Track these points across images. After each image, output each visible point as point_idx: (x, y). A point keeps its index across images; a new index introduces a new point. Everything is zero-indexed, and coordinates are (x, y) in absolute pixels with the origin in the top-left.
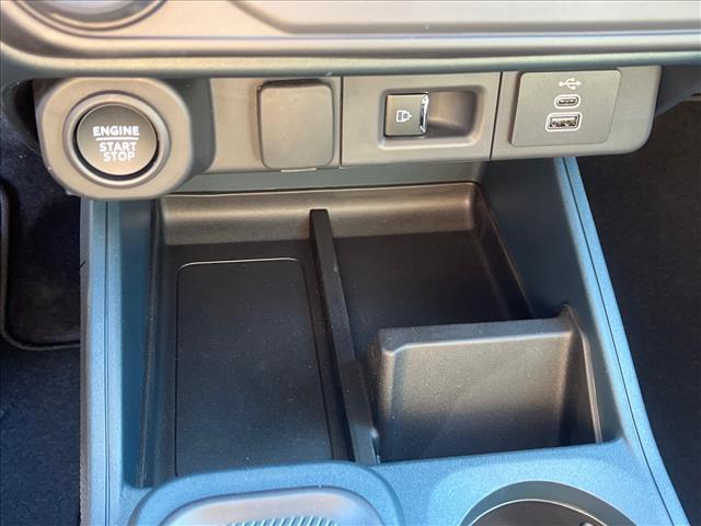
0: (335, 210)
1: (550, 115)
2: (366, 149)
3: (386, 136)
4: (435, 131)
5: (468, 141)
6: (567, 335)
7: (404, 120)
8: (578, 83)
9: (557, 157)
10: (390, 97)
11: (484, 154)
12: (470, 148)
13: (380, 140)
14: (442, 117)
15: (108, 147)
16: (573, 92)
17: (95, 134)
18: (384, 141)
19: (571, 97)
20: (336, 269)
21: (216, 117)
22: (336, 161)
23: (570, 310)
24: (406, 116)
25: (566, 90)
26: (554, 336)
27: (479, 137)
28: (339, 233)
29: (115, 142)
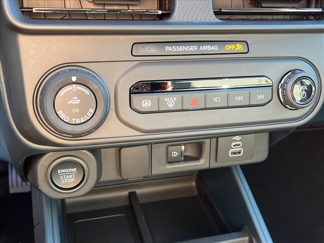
0: (139, 191)
1: (231, 150)
2: (161, 168)
3: (168, 162)
4: (187, 159)
5: (200, 162)
6: (247, 238)
7: (175, 156)
8: (240, 138)
9: (232, 166)
10: (169, 147)
11: (206, 166)
12: (200, 164)
13: (166, 164)
14: (189, 153)
15: (63, 177)
16: (238, 141)
17: (59, 172)
18: (168, 165)
19: (238, 143)
20: (143, 218)
21: (103, 161)
22: (150, 174)
23: (246, 228)
24: (176, 154)
25: (235, 141)
26: (241, 239)
27: (204, 160)
28: (142, 201)
29: (66, 175)
